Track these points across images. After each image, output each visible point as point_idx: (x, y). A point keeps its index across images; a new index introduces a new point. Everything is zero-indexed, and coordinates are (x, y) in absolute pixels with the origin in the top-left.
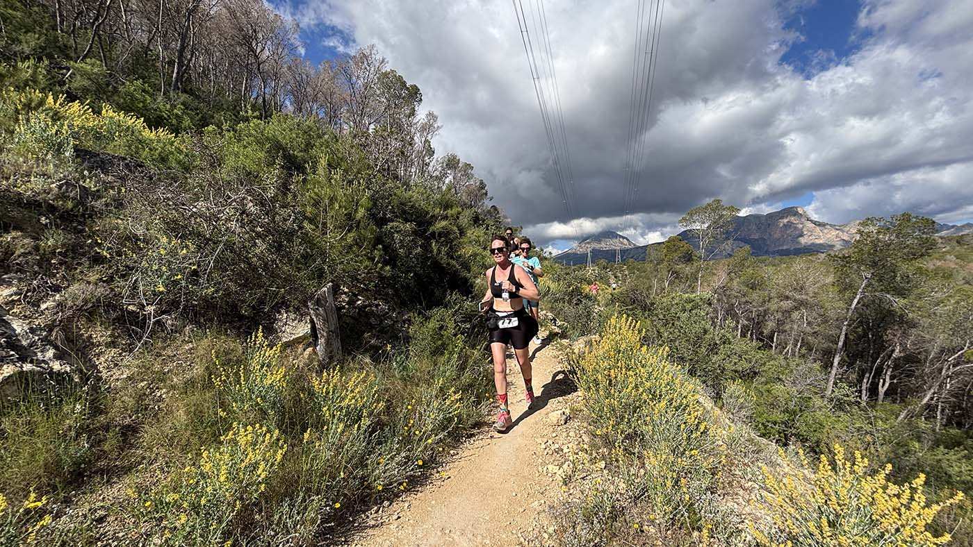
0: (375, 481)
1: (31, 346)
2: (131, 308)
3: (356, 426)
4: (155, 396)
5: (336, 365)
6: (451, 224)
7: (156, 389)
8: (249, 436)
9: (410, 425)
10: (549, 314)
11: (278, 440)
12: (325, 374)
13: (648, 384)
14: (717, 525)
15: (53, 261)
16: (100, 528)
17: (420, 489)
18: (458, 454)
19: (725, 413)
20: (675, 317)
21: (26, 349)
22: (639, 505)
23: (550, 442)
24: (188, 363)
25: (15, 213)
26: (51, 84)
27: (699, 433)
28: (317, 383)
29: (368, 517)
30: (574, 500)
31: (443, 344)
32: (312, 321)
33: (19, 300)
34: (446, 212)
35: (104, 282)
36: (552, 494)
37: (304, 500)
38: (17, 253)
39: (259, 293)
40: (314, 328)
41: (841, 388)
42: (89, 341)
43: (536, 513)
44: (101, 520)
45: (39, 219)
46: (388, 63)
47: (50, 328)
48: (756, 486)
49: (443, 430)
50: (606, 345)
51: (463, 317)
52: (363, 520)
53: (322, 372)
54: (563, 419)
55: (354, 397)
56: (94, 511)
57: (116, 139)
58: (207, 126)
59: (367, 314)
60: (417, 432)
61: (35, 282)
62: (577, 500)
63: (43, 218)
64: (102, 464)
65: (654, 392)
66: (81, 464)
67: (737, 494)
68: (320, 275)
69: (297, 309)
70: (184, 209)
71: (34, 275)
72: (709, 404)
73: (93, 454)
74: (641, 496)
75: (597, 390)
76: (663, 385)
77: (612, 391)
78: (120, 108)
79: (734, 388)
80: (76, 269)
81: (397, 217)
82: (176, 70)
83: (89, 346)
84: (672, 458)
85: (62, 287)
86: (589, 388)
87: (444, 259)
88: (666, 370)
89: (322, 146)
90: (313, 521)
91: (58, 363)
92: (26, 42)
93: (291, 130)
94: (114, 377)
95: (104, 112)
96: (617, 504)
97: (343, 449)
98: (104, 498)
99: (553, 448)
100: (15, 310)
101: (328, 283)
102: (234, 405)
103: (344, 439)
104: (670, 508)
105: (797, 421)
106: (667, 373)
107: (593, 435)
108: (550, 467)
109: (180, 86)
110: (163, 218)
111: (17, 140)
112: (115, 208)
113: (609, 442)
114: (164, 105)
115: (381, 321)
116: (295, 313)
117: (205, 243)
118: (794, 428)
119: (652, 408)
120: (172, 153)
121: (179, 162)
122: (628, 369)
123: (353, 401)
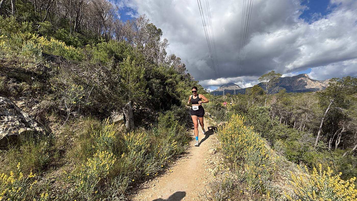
0: (146, 172)
1: (29, 122)
2: (62, 109)
3: (140, 152)
4: (70, 140)
5: (132, 131)
6: (173, 80)
7: (71, 138)
8: (103, 155)
9: (159, 152)
10: (209, 113)
11: (113, 157)
12: (128, 134)
13: (246, 140)
14: (272, 192)
15: (36, 93)
16: (53, 185)
17: (162, 175)
18: (176, 163)
19: (275, 151)
20: (256, 115)
21: (28, 123)
22: (242, 184)
23: (209, 160)
24: (81, 129)
25: (23, 76)
26: (33, 30)
27: (266, 158)
28: (126, 137)
29: (144, 185)
30: (218, 181)
31: (170, 124)
32: (124, 115)
33: (25, 106)
34: (171, 76)
35: (53, 100)
36: (210, 179)
37: (122, 178)
38: (24, 89)
39: (106, 104)
40: (124, 117)
41: (320, 143)
42: (48, 121)
43: (204, 185)
44: (53, 182)
45: (31, 78)
46: (150, 21)
47: (35, 116)
48: (287, 179)
49: (170, 155)
50: (230, 125)
51: (177, 114)
52: (142, 186)
53: (127, 133)
54: (214, 152)
55: (139, 142)
56: (50, 179)
57: (55, 49)
58: (87, 44)
59: (143, 113)
60: (161, 155)
61: (30, 100)
62: (220, 182)
63: (32, 78)
64: (53, 163)
65: (249, 143)
66: (46, 163)
67: (279, 181)
68: (127, 98)
69: (119, 110)
70: (80, 74)
71: (30, 97)
72: (269, 148)
73: (50, 159)
74: (243, 181)
75: (227, 142)
76: (252, 140)
77: (233, 142)
78: (56, 38)
79: (279, 142)
80: (44, 95)
81: (154, 77)
82: (75, 25)
83: (48, 122)
84: (255, 167)
85: (39, 102)
86: (224, 141)
87: (170, 93)
88: (253, 135)
89: (127, 51)
90: (125, 185)
91: (38, 128)
92: (25, 15)
93: (116, 46)
94: (57, 133)
95: (51, 40)
96: (234, 184)
97: (135, 160)
98: (54, 175)
99: (210, 163)
100: (24, 110)
101: (130, 101)
102: (97, 144)
103: (135, 157)
104: (254, 185)
105: (303, 155)
106: (254, 136)
107: (225, 158)
108: (209, 169)
109: (77, 30)
110: (73, 78)
111: (23, 50)
112: (56, 74)
113: (231, 161)
114: (71, 37)
115: (148, 115)
116: (118, 112)
117: (87, 87)
118: (302, 158)
119: (248, 149)
120: (75, 55)
121: (77, 58)
122: (239, 134)
123: (139, 143)
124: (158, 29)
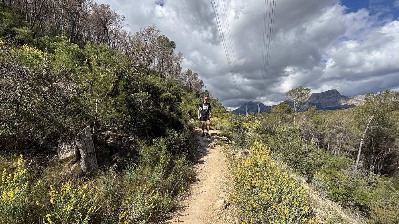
10: (225, 137)
19: (315, 191)
20: (285, 139)
32: (77, 148)
40: (78, 151)
54: (224, 205)
79: (318, 176)
81: (142, 90)
87: (167, 112)
118: (350, 197)
124: (171, 41)
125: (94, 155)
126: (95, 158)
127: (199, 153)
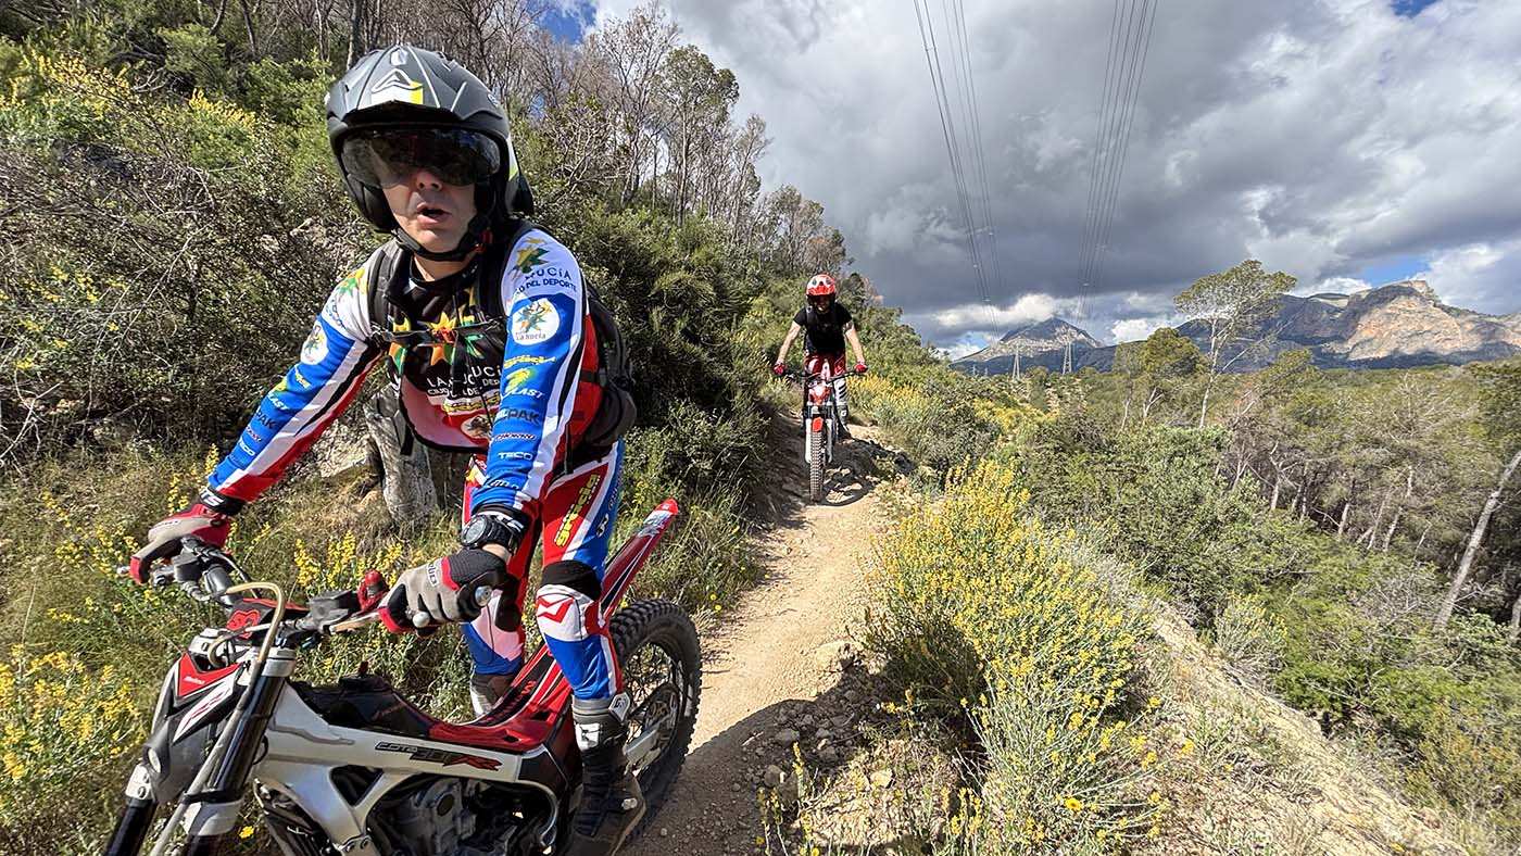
20: (1138, 468)
32: (372, 443)
34: (693, 258)
40: (376, 456)
41: (1477, 623)
69: (353, 420)
72: (1182, 639)
79: (1242, 609)
87: (675, 344)
105: (1374, 683)
118: (1366, 695)
124: (722, 72)
125: (424, 472)
126: (429, 479)
127: (790, 497)
